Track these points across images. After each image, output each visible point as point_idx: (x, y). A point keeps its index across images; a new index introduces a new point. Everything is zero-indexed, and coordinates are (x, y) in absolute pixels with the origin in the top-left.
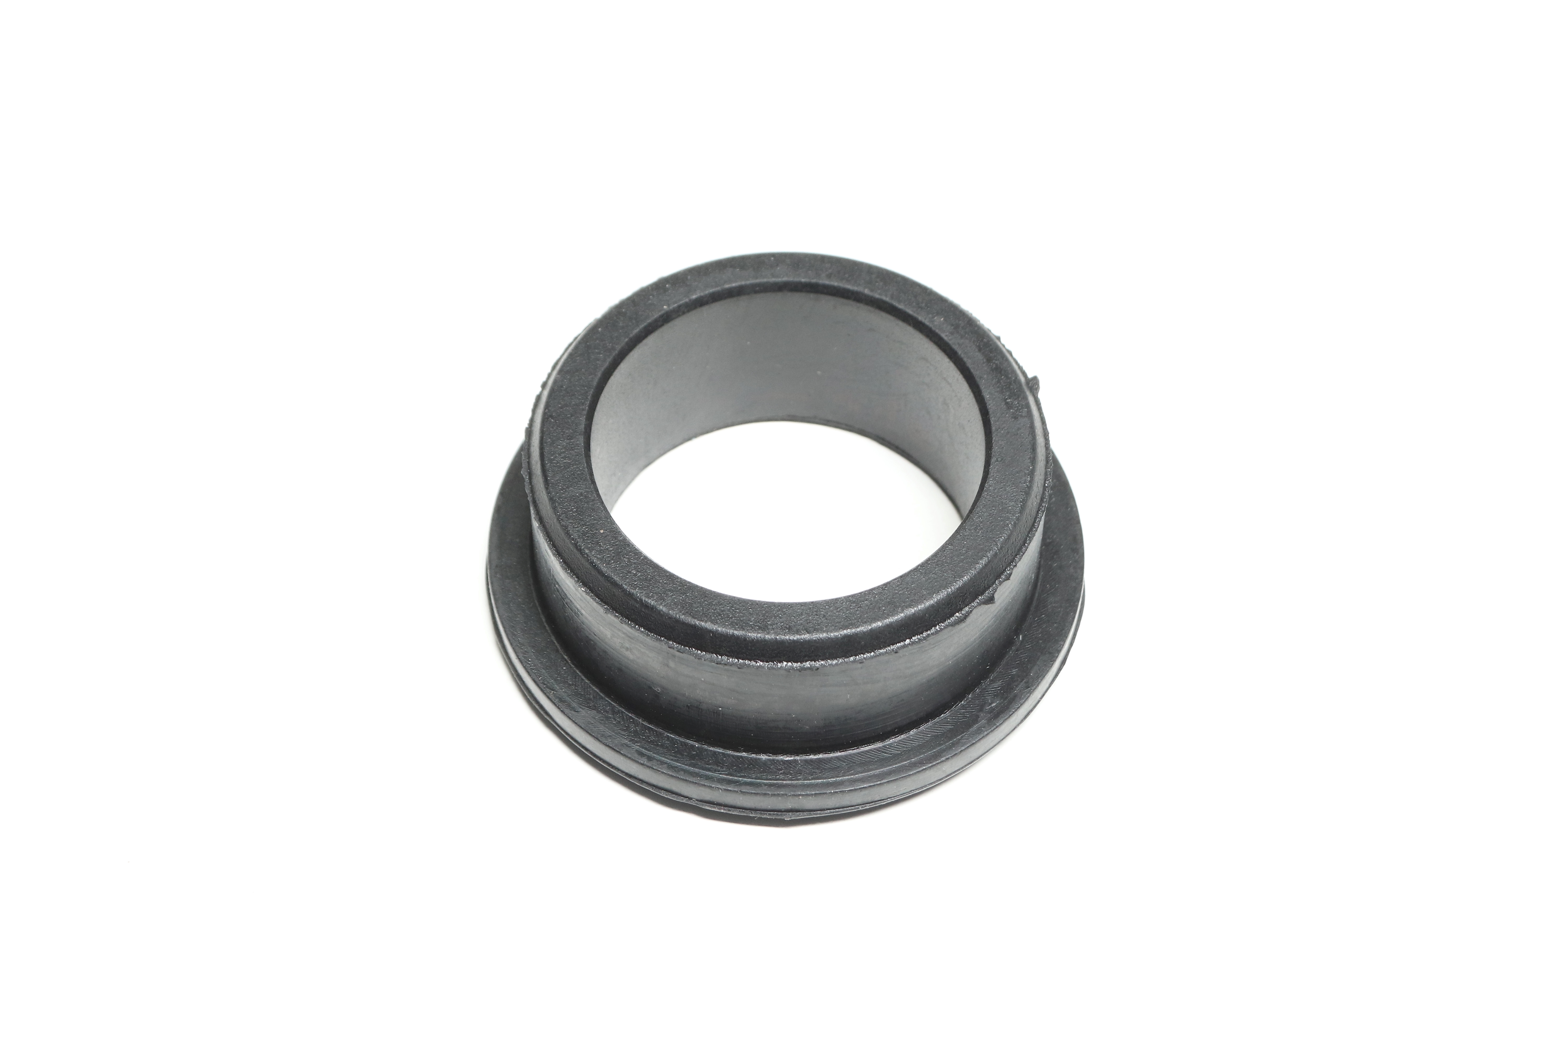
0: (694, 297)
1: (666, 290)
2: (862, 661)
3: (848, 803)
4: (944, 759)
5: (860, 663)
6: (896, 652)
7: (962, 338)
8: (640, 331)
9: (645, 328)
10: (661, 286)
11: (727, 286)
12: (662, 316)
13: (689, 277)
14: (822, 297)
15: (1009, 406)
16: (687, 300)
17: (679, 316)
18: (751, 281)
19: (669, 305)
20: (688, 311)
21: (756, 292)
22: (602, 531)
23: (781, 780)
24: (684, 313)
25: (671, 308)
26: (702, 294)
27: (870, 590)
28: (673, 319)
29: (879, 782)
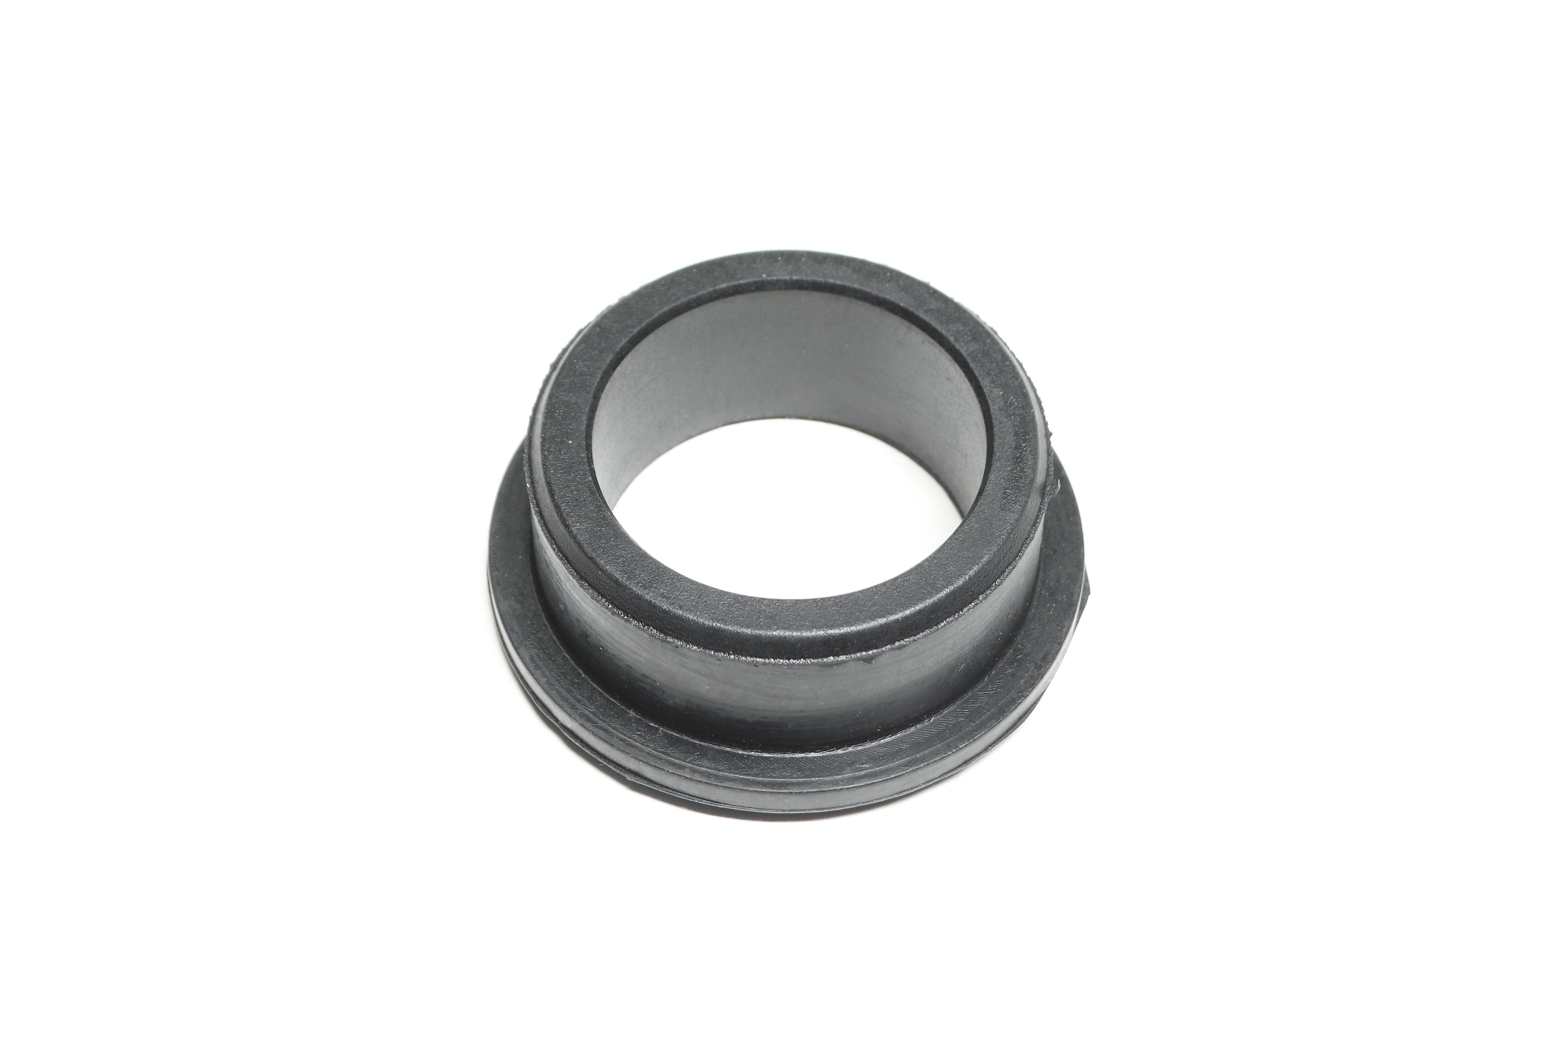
0: (795, 278)
1: (776, 261)
2: (719, 659)
3: (685, 790)
4: (787, 791)
5: (718, 660)
6: (755, 666)
7: (1006, 417)
8: (728, 288)
9: (735, 286)
10: (771, 257)
11: (831, 281)
12: (755, 282)
13: (803, 259)
14: (914, 328)
15: (1005, 496)
16: (787, 278)
17: (774, 289)
18: (856, 286)
19: (768, 275)
20: (786, 289)
21: (856, 297)
22: (570, 442)
23: (633, 740)
24: (780, 289)
25: (769, 278)
26: (804, 279)
27: (761, 599)
28: (765, 290)
29: (716, 783)
